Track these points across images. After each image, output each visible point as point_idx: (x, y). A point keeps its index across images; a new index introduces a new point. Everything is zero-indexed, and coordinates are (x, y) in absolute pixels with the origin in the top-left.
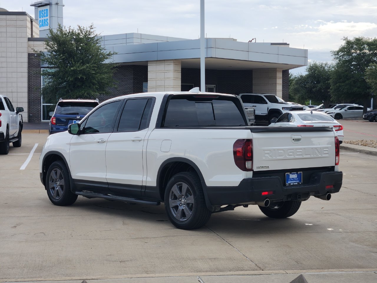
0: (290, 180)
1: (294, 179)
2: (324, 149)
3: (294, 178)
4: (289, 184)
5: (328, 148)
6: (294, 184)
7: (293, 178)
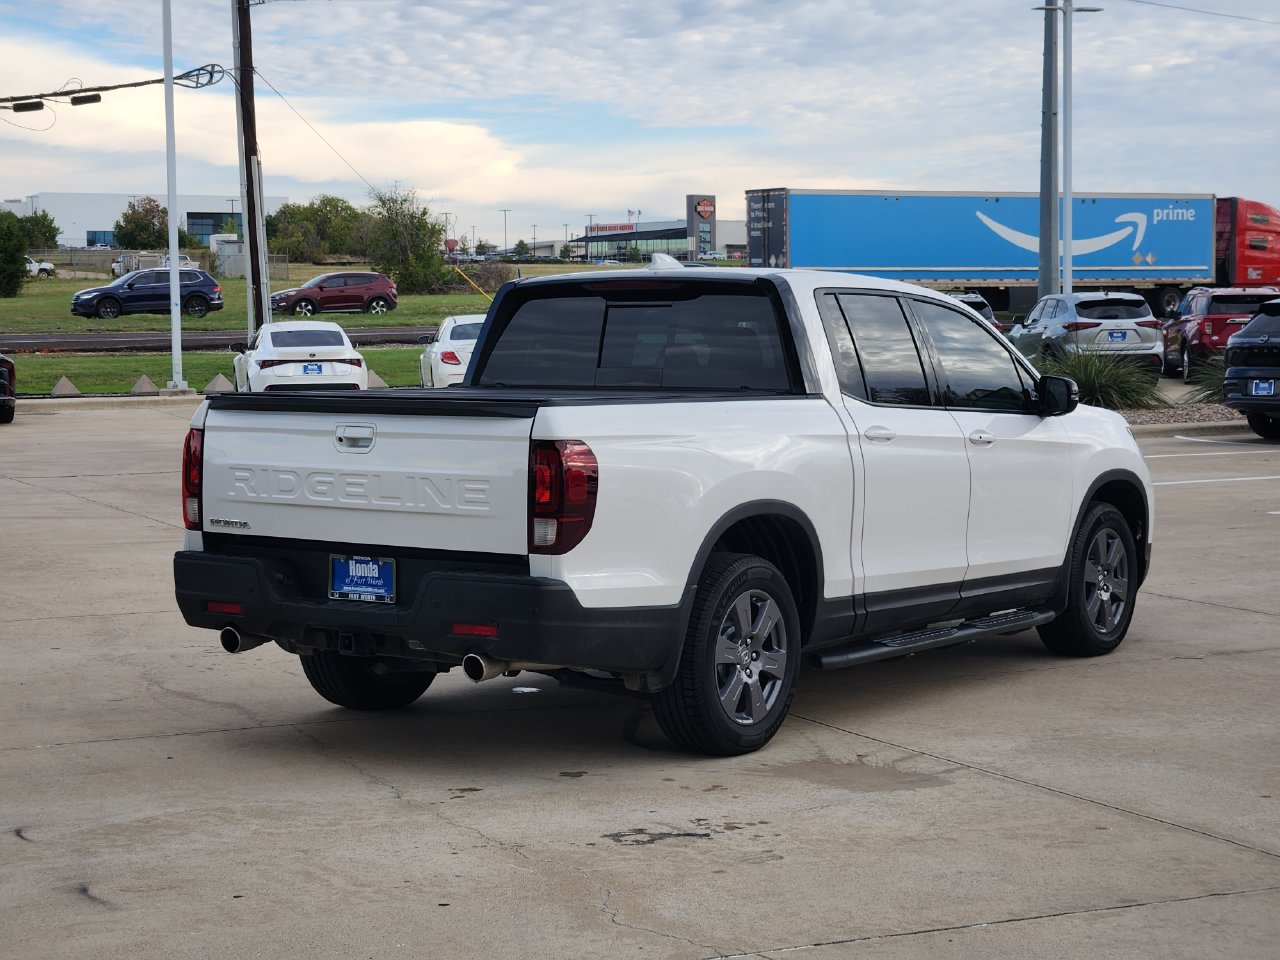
0: (352, 581)
1: (364, 581)
2: (467, 486)
3: (366, 578)
4: (341, 595)
5: (488, 481)
6: (362, 597)
7: (361, 577)
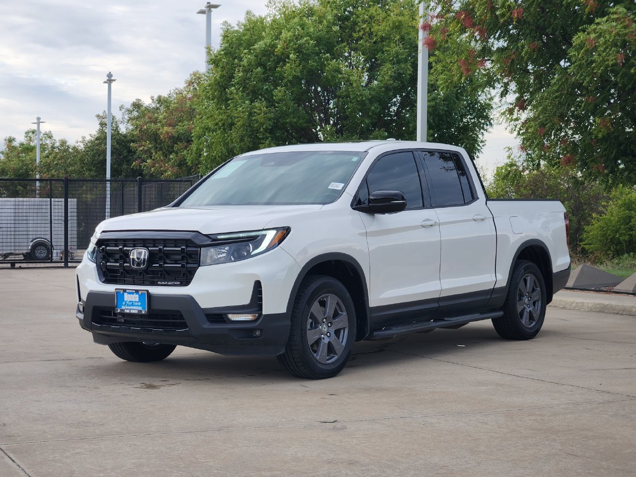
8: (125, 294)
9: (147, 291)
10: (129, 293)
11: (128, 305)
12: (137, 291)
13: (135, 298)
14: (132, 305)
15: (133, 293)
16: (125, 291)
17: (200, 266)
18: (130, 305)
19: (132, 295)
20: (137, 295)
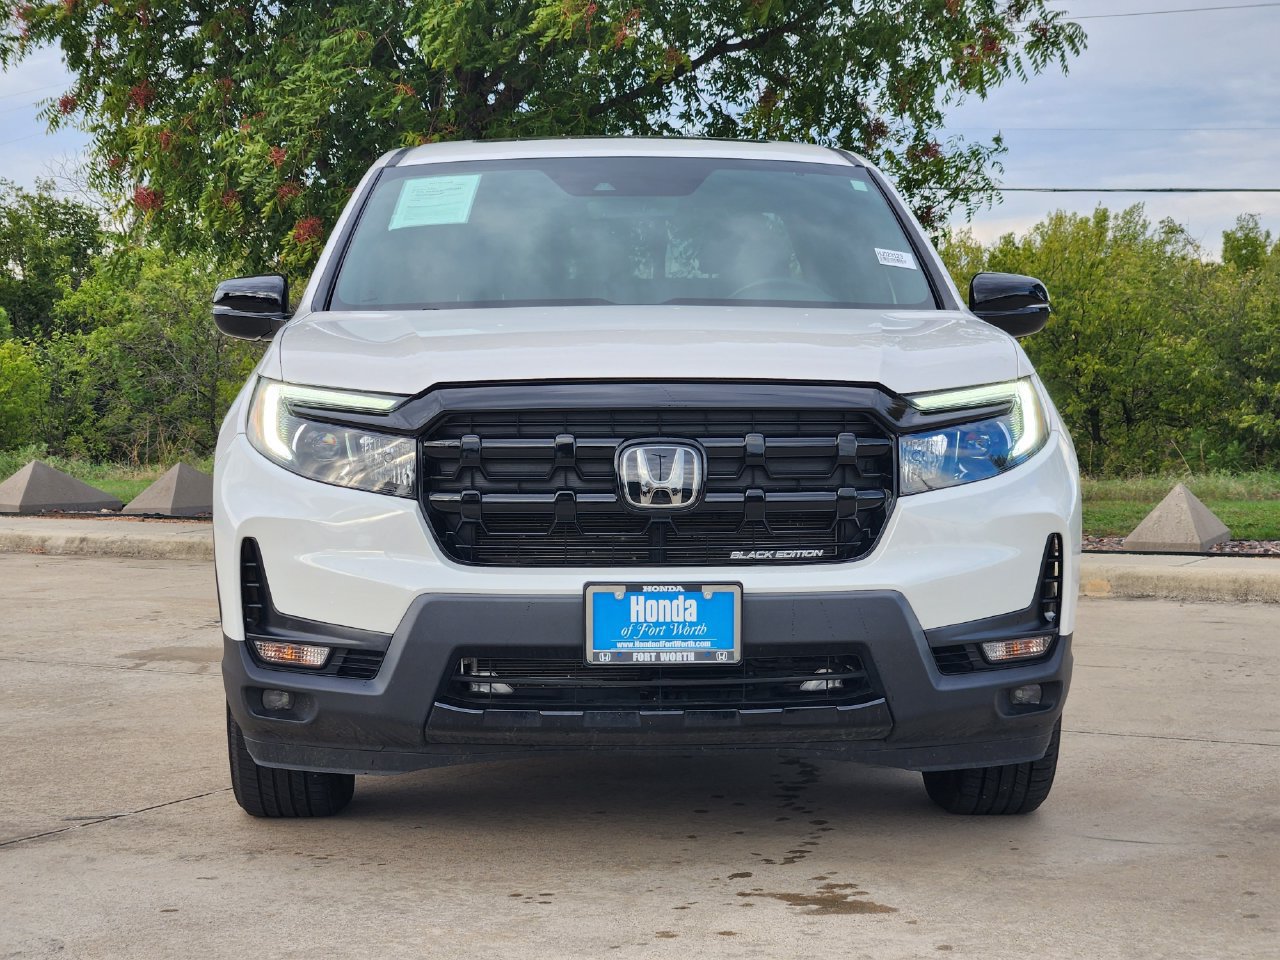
8: (633, 599)
9: (739, 584)
10: (650, 596)
11: (646, 637)
12: (693, 588)
13: (685, 610)
14: (669, 636)
15: (672, 597)
16: (634, 588)
17: (898, 496)
18: (656, 638)
19: (667, 602)
20: (693, 603)
